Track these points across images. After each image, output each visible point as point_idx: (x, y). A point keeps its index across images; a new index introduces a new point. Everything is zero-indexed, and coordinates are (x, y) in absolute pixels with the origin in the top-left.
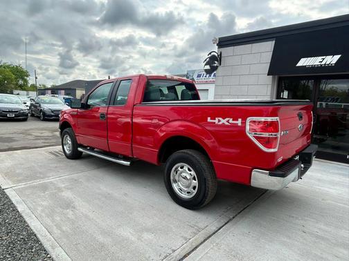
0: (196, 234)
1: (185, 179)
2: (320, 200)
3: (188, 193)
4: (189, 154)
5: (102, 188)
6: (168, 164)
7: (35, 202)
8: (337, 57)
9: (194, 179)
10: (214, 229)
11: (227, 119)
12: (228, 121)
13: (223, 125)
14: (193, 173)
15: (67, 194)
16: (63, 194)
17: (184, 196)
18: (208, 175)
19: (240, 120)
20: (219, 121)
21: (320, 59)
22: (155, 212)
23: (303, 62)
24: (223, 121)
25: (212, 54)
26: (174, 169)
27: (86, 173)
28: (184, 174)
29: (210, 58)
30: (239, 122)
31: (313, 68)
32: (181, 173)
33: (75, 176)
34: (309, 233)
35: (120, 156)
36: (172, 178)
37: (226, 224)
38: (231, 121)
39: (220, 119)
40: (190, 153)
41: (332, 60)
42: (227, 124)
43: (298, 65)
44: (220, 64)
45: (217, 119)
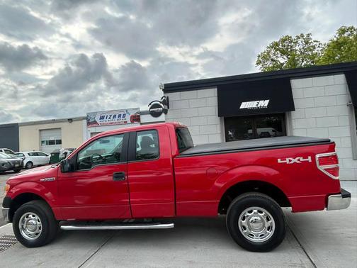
1: (256, 223)
3: (261, 236)
8: (267, 102)
9: (268, 219)
11: (297, 158)
12: (299, 160)
17: (257, 240)
19: (310, 157)
20: (290, 161)
21: (256, 102)
23: (244, 105)
24: (295, 160)
26: (241, 216)
28: (253, 218)
31: (252, 110)
32: (251, 218)
38: (302, 159)
39: (291, 159)
41: (264, 103)
42: (298, 162)
43: (241, 107)
44: (168, 107)
45: (287, 159)
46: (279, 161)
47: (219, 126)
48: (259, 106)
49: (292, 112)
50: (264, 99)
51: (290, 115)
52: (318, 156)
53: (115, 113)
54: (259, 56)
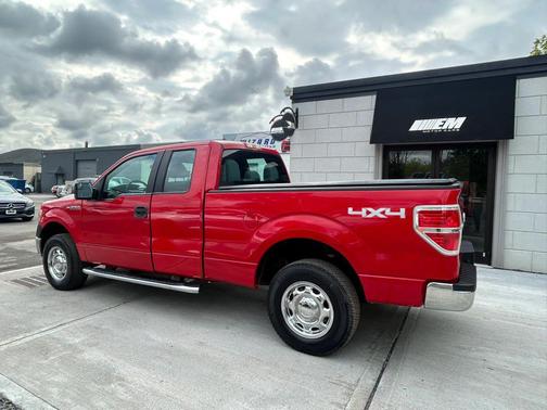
0: (349, 395)
1: (309, 308)
2: (482, 319)
3: (313, 329)
4: (315, 267)
5: (153, 336)
6: (276, 286)
7: (38, 380)
8: (461, 120)
9: (326, 305)
10: (372, 382)
11: (382, 210)
12: (383, 213)
13: (376, 218)
14: (323, 295)
15: (93, 356)
16: (86, 356)
17: (307, 334)
18: (350, 297)
19: (403, 211)
20: (368, 213)
21: (440, 121)
22: (268, 368)
23: (418, 126)
24: (376, 213)
25: (287, 111)
26: (287, 292)
27: (110, 313)
28: (304, 300)
29: (284, 116)
30: (402, 213)
31: (432, 134)
32: (300, 298)
33: (89, 320)
34: (498, 369)
35: (173, 278)
36: (283, 308)
37: (382, 372)
38: (388, 212)
39: (370, 209)
40: (317, 264)
41: (454, 123)
42: (382, 216)
43: (412, 129)
44: (297, 126)
45: (364, 210)
46: (350, 211)
47: (372, 160)
48: (445, 127)
49: (511, 141)
50: (456, 116)
51: (506, 147)
52: (418, 209)
53: (260, 136)
54: (538, 42)
